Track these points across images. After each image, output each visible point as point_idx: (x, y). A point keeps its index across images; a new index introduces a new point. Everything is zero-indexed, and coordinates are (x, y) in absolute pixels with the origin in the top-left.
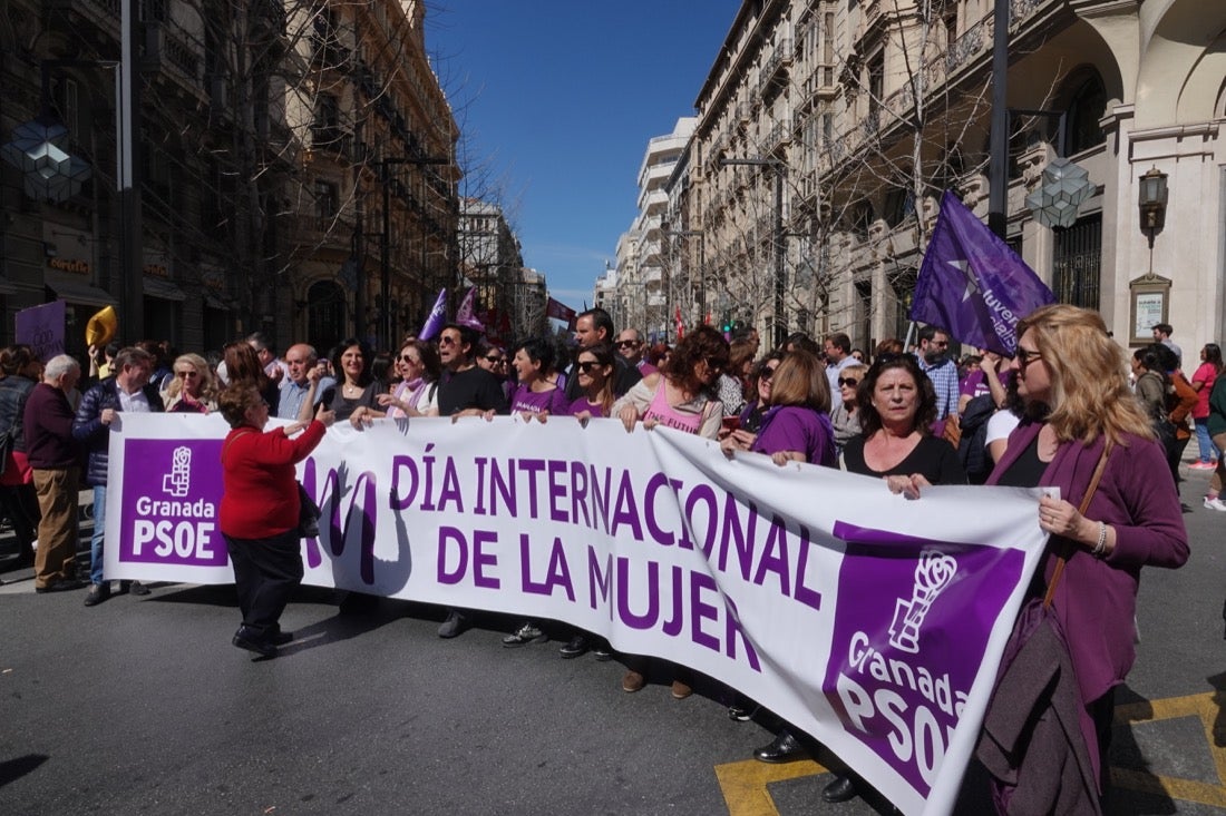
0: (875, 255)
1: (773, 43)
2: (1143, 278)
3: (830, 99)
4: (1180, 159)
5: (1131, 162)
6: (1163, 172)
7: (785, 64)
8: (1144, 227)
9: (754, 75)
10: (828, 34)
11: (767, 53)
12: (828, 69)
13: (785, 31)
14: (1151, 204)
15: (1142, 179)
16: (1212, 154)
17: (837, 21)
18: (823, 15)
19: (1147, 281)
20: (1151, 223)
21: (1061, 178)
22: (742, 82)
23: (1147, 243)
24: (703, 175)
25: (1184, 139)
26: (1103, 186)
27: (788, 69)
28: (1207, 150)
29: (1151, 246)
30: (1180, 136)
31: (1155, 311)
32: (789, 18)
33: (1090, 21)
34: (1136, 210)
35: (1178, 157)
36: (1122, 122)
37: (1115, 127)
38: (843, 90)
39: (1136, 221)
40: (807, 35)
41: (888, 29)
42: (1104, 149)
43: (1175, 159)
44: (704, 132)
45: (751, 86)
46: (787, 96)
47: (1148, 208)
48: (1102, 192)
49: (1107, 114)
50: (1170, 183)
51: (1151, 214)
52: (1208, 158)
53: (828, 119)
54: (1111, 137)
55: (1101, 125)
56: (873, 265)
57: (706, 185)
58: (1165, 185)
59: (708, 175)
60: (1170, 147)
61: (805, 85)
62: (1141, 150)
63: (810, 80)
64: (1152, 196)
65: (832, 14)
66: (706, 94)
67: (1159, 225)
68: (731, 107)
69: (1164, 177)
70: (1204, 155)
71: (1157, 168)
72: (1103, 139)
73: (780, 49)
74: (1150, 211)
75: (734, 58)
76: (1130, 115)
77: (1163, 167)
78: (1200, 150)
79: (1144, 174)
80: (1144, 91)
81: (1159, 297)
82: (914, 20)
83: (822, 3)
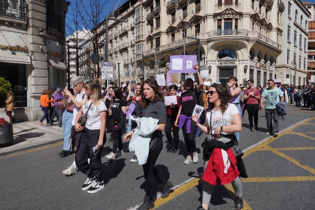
3: (143, 41)
5: (207, 64)
6: (210, 66)
7: (127, 31)
9: (115, 30)
10: (142, 29)
12: (142, 36)
16: (216, 64)
17: (144, 27)
19: (209, 80)
22: (110, 30)
23: (209, 74)
27: (128, 32)
30: (212, 61)
32: (127, 22)
33: (202, 45)
35: (212, 64)
37: (204, 59)
38: (146, 40)
41: (161, 34)
45: (114, 32)
46: (127, 37)
49: (203, 57)
50: (212, 67)
53: (142, 45)
54: (203, 60)
60: (211, 62)
61: (136, 37)
62: (208, 62)
63: (138, 37)
64: (210, 69)
65: (143, 25)
67: (211, 72)
72: (202, 60)
76: (207, 57)
78: (214, 63)
80: (209, 55)
81: (211, 82)
82: (165, 33)
83: (141, 23)
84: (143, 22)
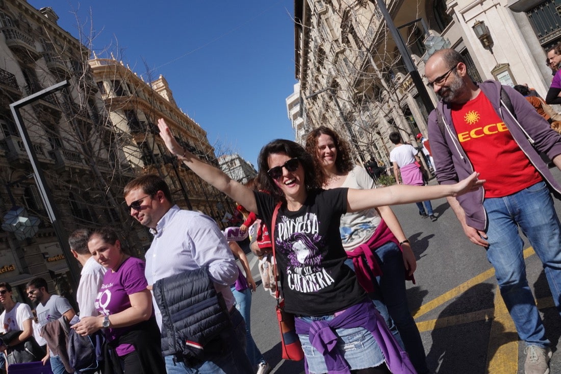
0: (389, 106)
1: (312, 40)
2: (496, 67)
3: (343, 52)
4: (486, 12)
5: (466, 23)
6: (481, 21)
7: (320, 46)
8: (485, 46)
9: (311, 55)
10: (330, 27)
11: (312, 45)
12: (336, 41)
13: (314, 33)
14: (482, 36)
15: (473, 27)
16: (499, 4)
17: (331, 20)
18: (325, 21)
19: (497, 68)
20: (487, 44)
21: (433, 45)
22: (308, 60)
23: (490, 52)
24: (311, 105)
25: (484, 3)
26: (461, 37)
27: (322, 47)
28: (496, 3)
29: (492, 53)
30: (481, 3)
31: (508, 79)
32: (314, 27)
34: (478, 41)
35: (485, 11)
36: (454, 8)
37: (453, 12)
38: (346, 46)
39: (481, 45)
40: (322, 31)
41: (349, 15)
42: (454, 22)
43: (484, 13)
44: (304, 87)
45: (312, 61)
46: (327, 58)
47: (482, 38)
48: (462, 40)
49: (448, 8)
50: (486, 24)
51: (485, 40)
52: (498, 6)
53: (345, 60)
54: (454, 16)
55: (448, 13)
56: (391, 111)
57: (314, 108)
58: (484, 25)
59: (313, 104)
60: (479, 9)
61: (331, 51)
62: (468, 16)
63: (331, 48)
64: (481, 33)
65: (327, 18)
66: (297, 71)
67: (491, 43)
68: (309, 72)
69: (482, 23)
70: (495, 5)
71: (477, 20)
72: (452, 18)
73: (316, 41)
74: (484, 39)
75: (301, 52)
76: (456, 4)
77: (480, 19)
78: (493, 4)
79: (473, 25)
81: (506, 73)
82: (358, 7)
83: (322, 16)
84: (325, 13)
